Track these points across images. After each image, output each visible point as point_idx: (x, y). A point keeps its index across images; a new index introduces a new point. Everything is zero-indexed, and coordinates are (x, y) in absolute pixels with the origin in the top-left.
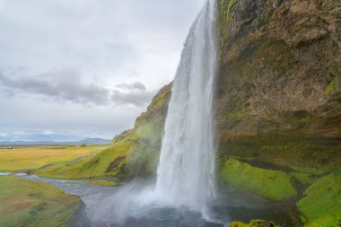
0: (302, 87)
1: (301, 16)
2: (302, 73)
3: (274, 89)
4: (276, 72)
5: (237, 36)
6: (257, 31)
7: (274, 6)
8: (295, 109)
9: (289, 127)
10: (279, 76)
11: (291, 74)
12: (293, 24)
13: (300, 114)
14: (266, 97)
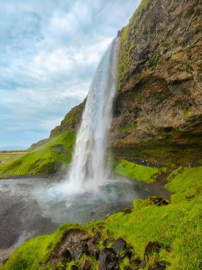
0: (171, 111)
1: (178, 63)
2: (172, 103)
3: (154, 112)
4: (157, 100)
5: (134, 72)
6: (148, 70)
7: (161, 53)
8: (165, 126)
9: (160, 137)
10: (158, 103)
11: (165, 103)
12: (172, 67)
13: (168, 129)
14: (149, 117)
